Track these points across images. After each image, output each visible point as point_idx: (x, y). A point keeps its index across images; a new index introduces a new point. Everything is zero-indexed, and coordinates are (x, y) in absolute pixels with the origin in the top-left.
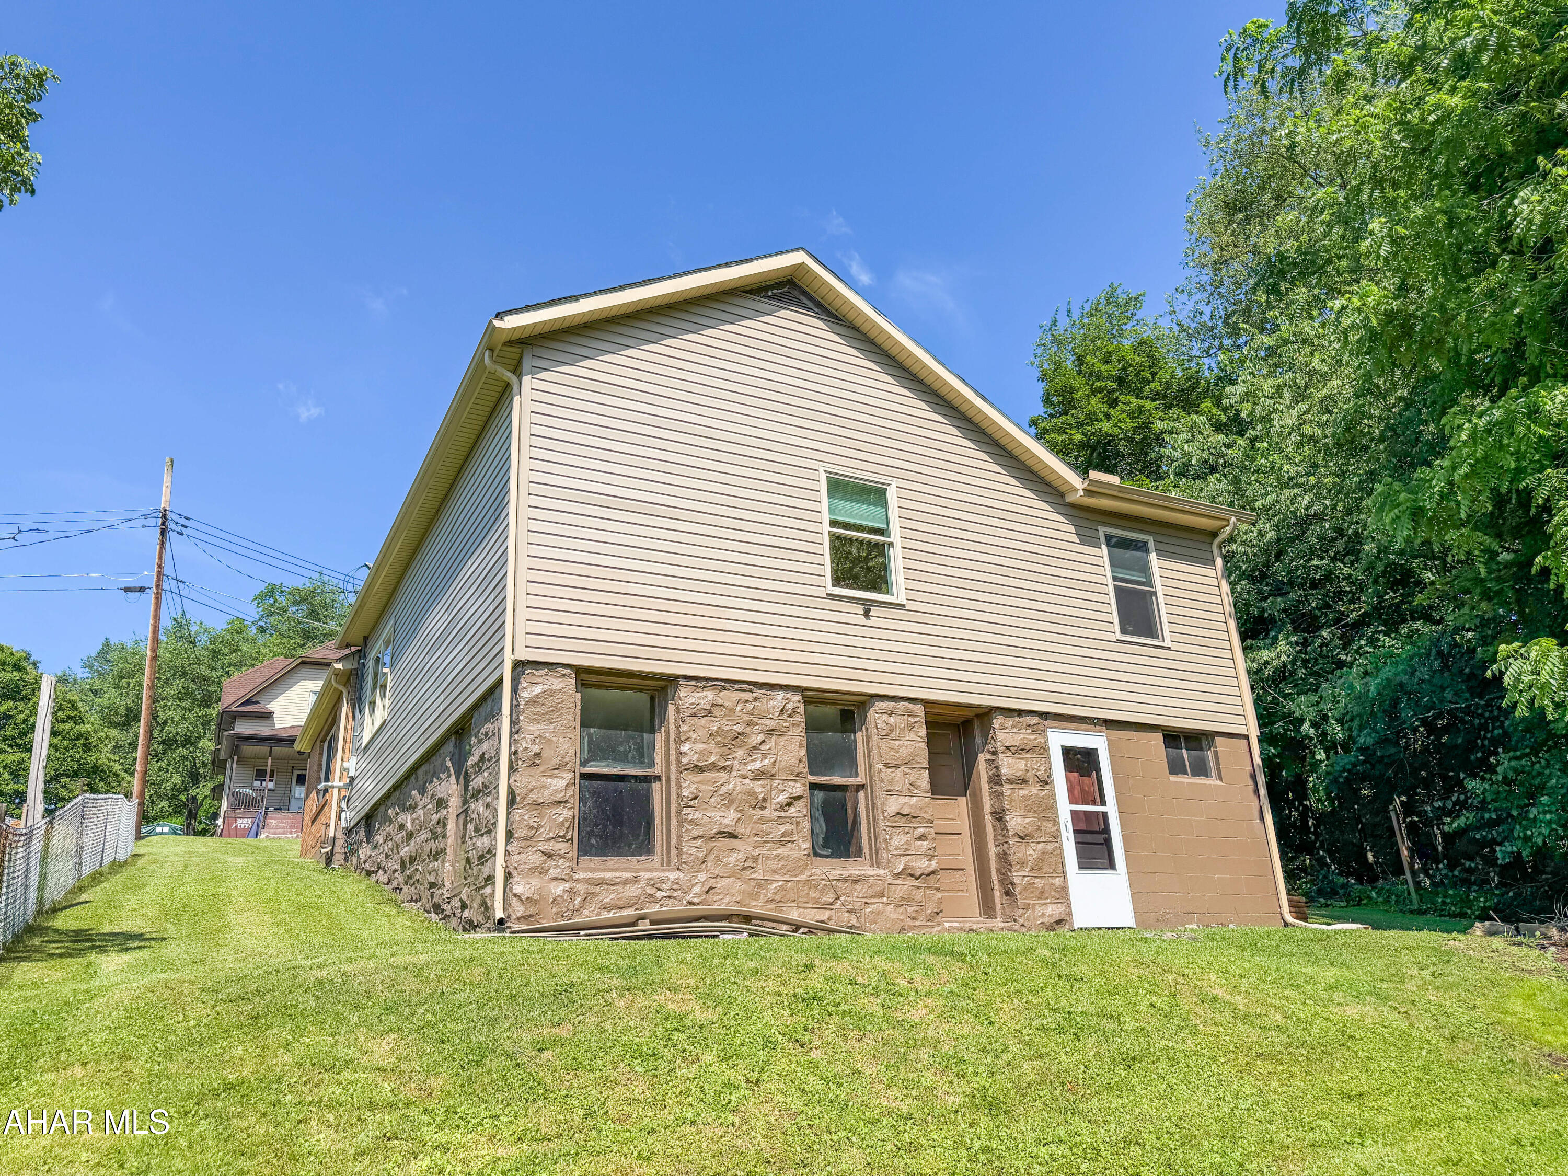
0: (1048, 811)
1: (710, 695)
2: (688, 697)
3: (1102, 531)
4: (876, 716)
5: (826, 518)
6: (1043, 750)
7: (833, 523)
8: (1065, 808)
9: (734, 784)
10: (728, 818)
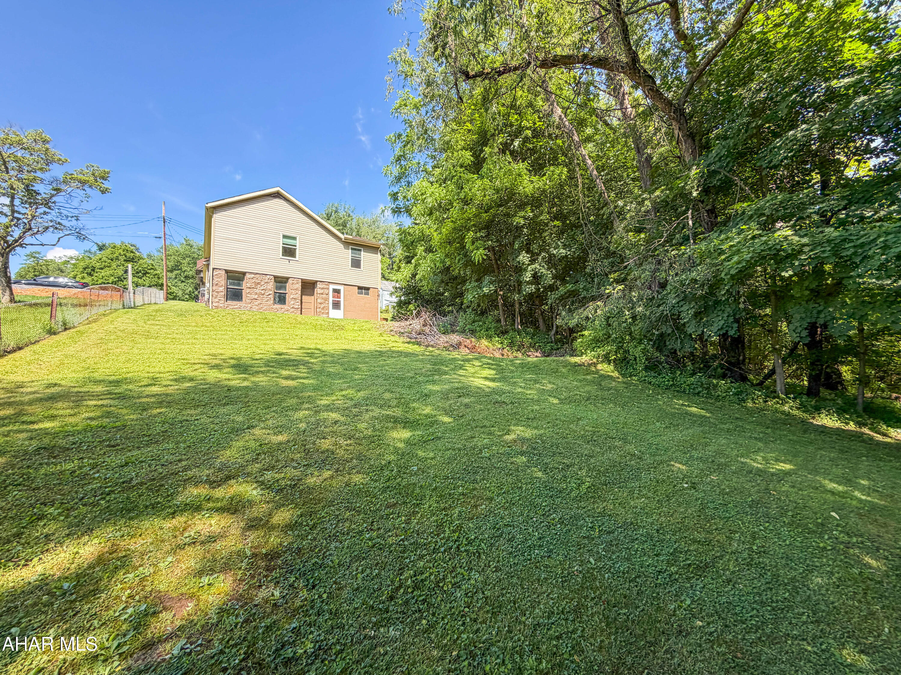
0: (327, 299)
1: (253, 276)
2: (248, 276)
3: (350, 247)
4: (290, 281)
5: (281, 243)
6: (328, 289)
7: (283, 244)
8: (331, 299)
9: (257, 291)
10: (256, 297)
